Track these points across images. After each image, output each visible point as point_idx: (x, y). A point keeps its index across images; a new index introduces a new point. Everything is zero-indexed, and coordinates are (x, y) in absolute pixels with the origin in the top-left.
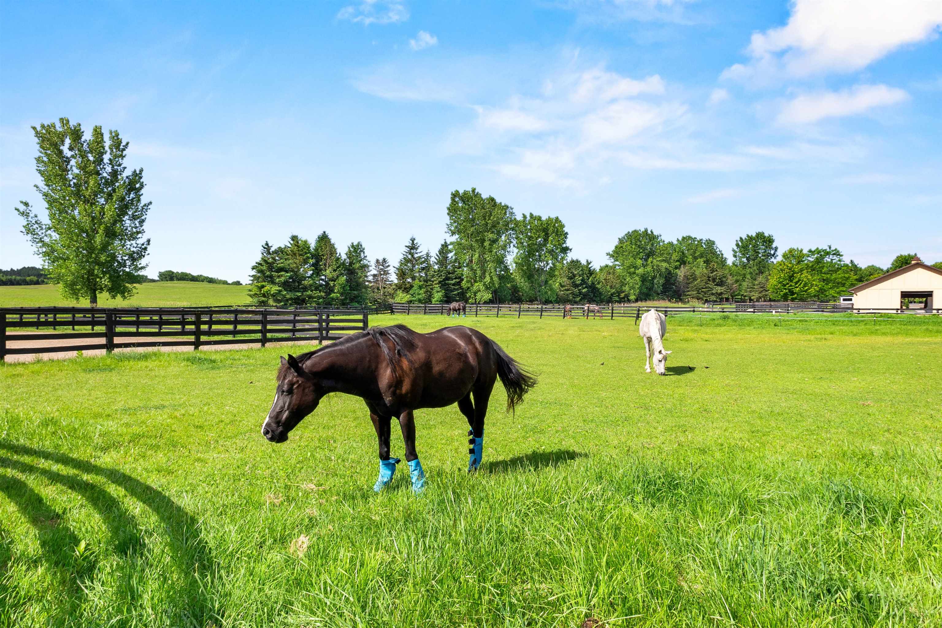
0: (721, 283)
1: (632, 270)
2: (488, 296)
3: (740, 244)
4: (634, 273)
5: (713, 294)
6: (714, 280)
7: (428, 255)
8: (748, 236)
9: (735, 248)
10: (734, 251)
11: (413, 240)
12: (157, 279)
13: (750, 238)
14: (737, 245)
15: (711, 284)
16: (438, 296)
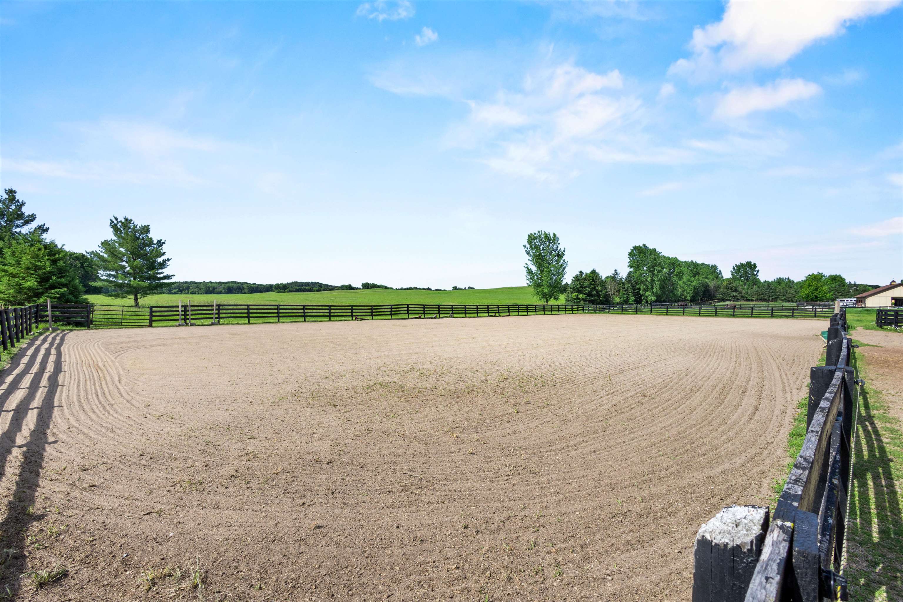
0: (736, 291)
1: (689, 283)
2: (654, 298)
3: (736, 268)
4: (690, 285)
5: (731, 296)
6: (731, 289)
7: (622, 277)
8: (741, 264)
9: (733, 270)
10: (732, 272)
11: (616, 271)
12: (361, 288)
13: (742, 265)
14: (734, 268)
15: (730, 291)
16: (632, 299)
